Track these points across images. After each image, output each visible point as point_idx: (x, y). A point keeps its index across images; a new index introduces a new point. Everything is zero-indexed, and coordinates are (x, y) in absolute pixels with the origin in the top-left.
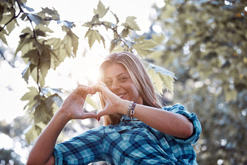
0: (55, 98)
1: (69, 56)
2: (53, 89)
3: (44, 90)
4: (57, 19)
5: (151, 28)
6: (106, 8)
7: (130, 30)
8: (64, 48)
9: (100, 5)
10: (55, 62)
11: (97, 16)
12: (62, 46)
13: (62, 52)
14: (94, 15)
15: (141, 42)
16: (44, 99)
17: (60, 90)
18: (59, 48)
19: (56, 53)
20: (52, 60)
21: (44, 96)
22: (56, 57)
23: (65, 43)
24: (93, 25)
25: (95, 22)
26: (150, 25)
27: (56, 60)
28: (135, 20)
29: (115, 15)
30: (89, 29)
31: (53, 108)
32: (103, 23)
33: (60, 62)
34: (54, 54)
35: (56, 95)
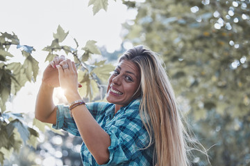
0: (16, 123)
1: (30, 81)
2: (14, 114)
3: (5, 115)
4: (18, 44)
5: (122, 45)
6: (66, 32)
7: (90, 54)
8: (24, 72)
9: (60, 29)
10: (16, 86)
11: (57, 41)
12: (22, 71)
13: (23, 76)
14: (54, 39)
15: (101, 66)
16: (4, 124)
17: (21, 115)
18: (19, 73)
19: (17, 77)
20: (13, 85)
21: (4, 122)
22: (17, 81)
23: (26, 67)
24: (53, 49)
25: (55, 47)
26: (121, 43)
27: (17, 85)
28: (96, 44)
29: (75, 39)
30: (50, 54)
31: (14, 134)
32: (63, 48)
33: (21, 87)
34: (15, 79)
35: (17, 120)
